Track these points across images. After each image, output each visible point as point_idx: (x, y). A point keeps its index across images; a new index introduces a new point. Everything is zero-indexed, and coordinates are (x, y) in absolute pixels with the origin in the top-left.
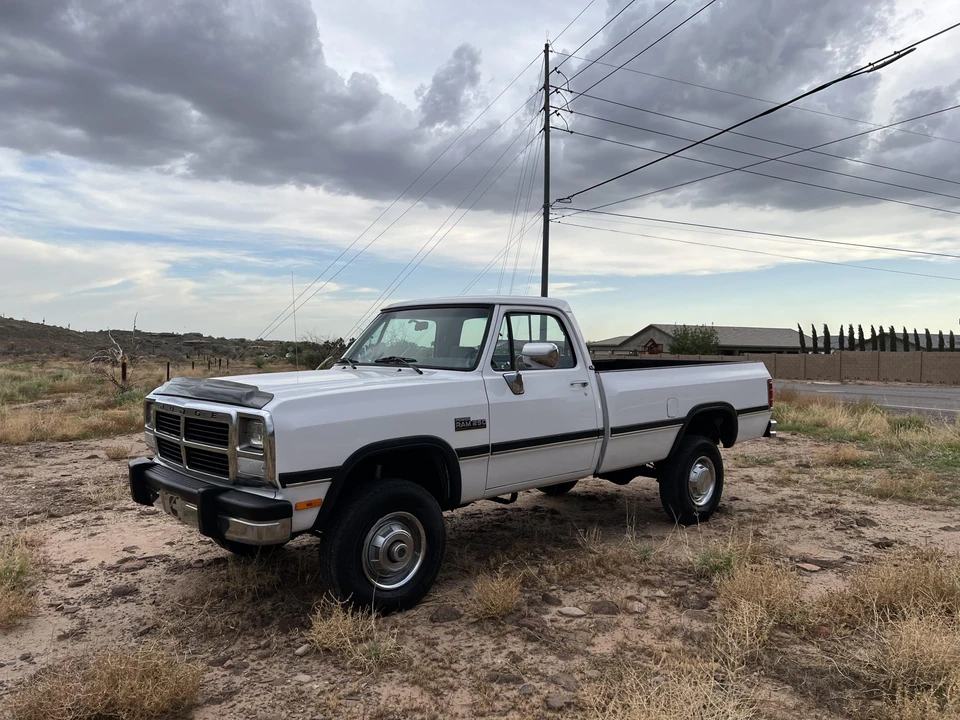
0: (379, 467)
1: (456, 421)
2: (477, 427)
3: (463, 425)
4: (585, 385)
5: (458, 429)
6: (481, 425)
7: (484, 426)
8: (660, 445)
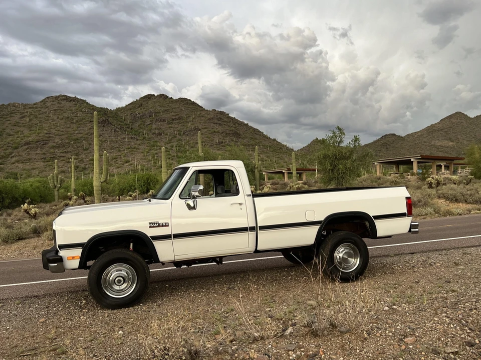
0: (131, 244)
1: (150, 223)
2: (163, 226)
3: (153, 225)
4: (240, 204)
5: (150, 227)
6: (166, 225)
7: (168, 226)
8: (308, 236)
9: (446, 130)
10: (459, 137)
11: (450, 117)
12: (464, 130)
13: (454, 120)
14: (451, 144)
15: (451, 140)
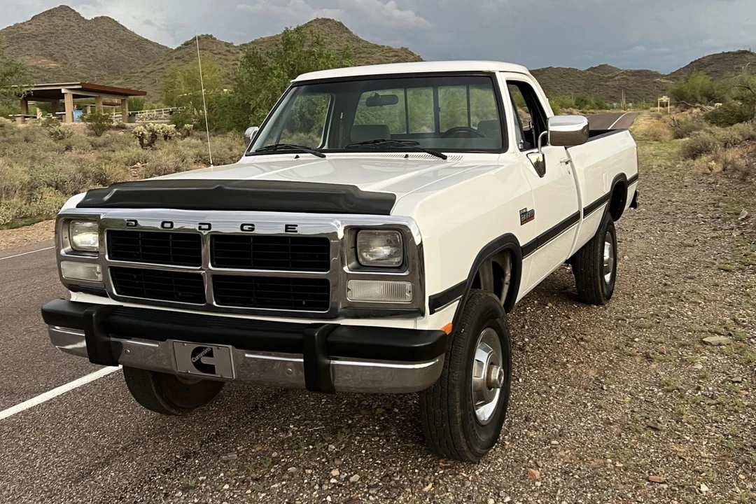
1: (521, 213)
2: (530, 219)
3: (523, 217)
4: (567, 163)
5: (521, 223)
6: (532, 215)
9: (43, 38)
10: (67, 52)
11: (50, 13)
12: (76, 41)
13: (57, 21)
14: (53, 65)
15: (52, 56)
